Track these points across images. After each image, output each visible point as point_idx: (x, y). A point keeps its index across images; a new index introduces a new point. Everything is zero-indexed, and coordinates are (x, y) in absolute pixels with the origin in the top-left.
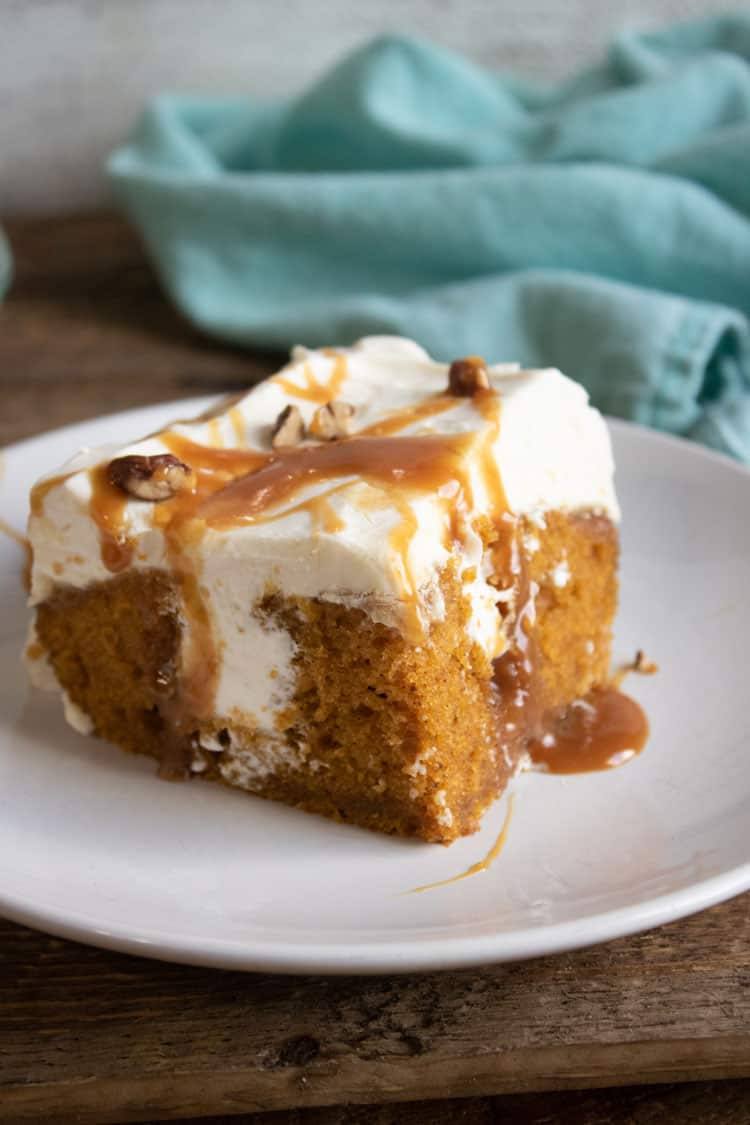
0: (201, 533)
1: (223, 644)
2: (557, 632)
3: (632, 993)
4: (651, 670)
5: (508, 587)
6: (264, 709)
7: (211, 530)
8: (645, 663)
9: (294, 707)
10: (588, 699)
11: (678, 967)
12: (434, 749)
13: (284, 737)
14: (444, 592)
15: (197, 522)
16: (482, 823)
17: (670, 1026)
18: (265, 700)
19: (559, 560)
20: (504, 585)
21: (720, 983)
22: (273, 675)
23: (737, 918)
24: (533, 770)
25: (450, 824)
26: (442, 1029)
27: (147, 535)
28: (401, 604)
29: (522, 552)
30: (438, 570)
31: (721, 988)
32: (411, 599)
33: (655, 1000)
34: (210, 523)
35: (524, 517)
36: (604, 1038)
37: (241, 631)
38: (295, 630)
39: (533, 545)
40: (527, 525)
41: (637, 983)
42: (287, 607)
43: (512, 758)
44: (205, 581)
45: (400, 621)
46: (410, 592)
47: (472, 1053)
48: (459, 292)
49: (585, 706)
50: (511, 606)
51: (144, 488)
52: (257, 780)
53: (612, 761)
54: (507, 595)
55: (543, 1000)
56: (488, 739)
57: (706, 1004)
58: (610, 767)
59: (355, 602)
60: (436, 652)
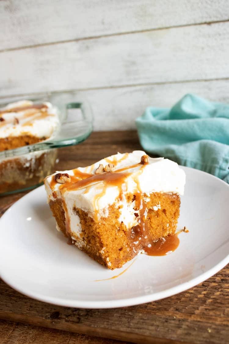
0: (65, 191)
1: (70, 217)
2: (155, 221)
3: (138, 317)
4: (187, 232)
5: (138, 210)
6: (78, 232)
7: (67, 191)
8: (186, 230)
9: (82, 233)
10: (166, 238)
11: (153, 312)
12: (105, 248)
13: (82, 239)
14: (109, 210)
15: (65, 189)
16: (123, 266)
17: (140, 330)
18: (77, 230)
19: (158, 204)
20: (137, 209)
21: (161, 319)
22: (78, 225)
23: (176, 301)
24: (144, 254)
25: (110, 266)
26: (88, 317)
27: (58, 191)
28: (94, 213)
29: (144, 201)
30: (109, 205)
31: (160, 321)
32: (97, 212)
33: (142, 321)
34: (67, 190)
35: (145, 193)
36: (122, 329)
37: (72, 214)
38: (79, 216)
39: (148, 200)
40: (145, 195)
41: (140, 315)
42: (77, 210)
43: (136, 250)
44: (66, 202)
45: (93, 217)
46: (97, 209)
47: (90, 326)
48: (189, 144)
49: (163, 239)
50: (139, 214)
51: (59, 181)
52: (81, 247)
53: (167, 253)
54: (137, 212)
55: (115, 315)
56: (126, 246)
57: (152, 325)
58: (166, 255)
59: (86, 211)
60: (106, 225)
